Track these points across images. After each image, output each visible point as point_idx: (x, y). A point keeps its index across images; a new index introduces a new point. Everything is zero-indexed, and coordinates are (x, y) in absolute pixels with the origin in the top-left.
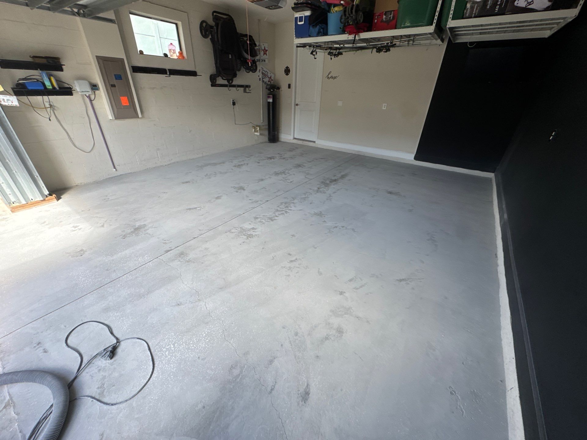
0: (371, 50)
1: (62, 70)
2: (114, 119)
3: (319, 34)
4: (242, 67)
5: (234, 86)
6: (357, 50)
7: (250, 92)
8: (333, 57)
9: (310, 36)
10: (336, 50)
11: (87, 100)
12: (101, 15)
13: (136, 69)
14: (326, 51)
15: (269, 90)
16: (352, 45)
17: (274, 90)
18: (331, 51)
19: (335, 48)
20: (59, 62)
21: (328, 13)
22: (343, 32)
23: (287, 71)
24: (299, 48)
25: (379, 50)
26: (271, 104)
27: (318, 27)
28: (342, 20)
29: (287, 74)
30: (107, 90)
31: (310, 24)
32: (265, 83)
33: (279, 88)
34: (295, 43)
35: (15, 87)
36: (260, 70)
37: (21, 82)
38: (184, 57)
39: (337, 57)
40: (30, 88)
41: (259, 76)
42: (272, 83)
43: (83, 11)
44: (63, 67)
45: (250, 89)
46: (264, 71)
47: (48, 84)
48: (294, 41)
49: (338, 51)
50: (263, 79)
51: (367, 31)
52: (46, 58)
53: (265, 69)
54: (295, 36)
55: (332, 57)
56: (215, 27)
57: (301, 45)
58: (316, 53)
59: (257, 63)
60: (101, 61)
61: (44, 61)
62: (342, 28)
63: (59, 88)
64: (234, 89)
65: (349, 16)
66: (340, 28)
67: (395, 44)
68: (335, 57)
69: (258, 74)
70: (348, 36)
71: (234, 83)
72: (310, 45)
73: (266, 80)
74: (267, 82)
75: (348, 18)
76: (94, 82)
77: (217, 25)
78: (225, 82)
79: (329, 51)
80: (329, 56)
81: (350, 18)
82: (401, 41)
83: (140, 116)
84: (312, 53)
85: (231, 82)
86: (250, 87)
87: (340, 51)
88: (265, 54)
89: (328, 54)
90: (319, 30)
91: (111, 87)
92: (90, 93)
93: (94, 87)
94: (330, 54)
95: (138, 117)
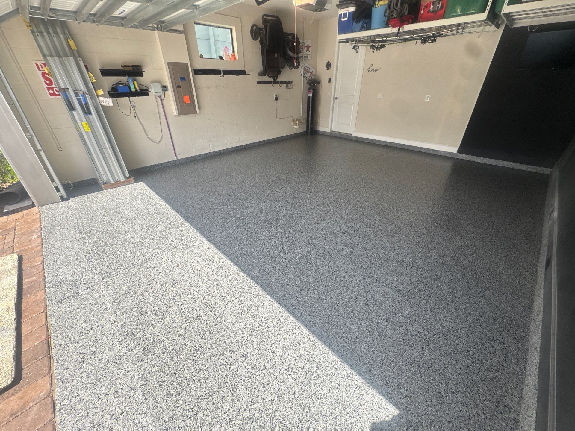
0: (416, 41)
1: (142, 75)
2: (178, 115)
3: (362, 29)
4: (286, 65)
5: (278, 82)
6: (400, 42)
7: (292, 87)
8: (375, 50)
9: (353, 31)
10: (379, 43)
11: (159, 99)
12: (175, 28)
13: (197, 72)
14: (369, 45)
15: (310, 84)
16: (395, 38)
17: (314, 85)
18: (374, 44)
19: (377, 41)
20: (141, 69)
21: (373, 8)
22: (387, 25)
23: (328, 66)
24: (341, 44)
25: (424, 41)
26: (311, 98)
27: (362, 22)
28: (386, 14)
29: (328, 69)
30: (174, 90)
31: (353, 20)
32: (307, 78)
33: (319, 83)
34: (337, 39)
35: (110, 91)
36: (302, 66)
37: (114, 86)
38: (235, 59)
39: (379, 50)
40: (120, 91)
41: (301, 72)
42: (313, 78)
43: (161, 26)
44: (143, 73)
45: (292, 84)
46: (306, 67)
47: (132, 87)
48: (337, 37)
49: (380, 44)
50: (304, 74)
51: (412, 23)
52: (132, 66)
53: (307, 65)
54: (338, 32)
55: (373, 50)
56: (264, 30)
57: (344, 41)
58: (358, 48)
59: (300, 60)
60: (170, 66)
61: (130, 69)
62: (385, 21)
63: (140, 90)
64: (278, 85)
65: (393, 9)
66: (384, 22)
67: (442, 34)
68: (377, 50)
69: (301, 70)
70: (392, 29)
71: (278, 80)
72: (352, 40)
73: (308, 75)
74: (309, 78)
75: (393, 11)
76: (164, 84)
77: (266, 27)
78: (271, 79)
79: (371, 44)
80: (371, 49)
81: (395, 11)
82: (448, 31)
83: (198, 112)
84: (354, 48)
85: (276, 78)
86: (292, 83)
87: (383, 44)
88: (308, 50)
89: (370, 48)
90: (363, 25)
91: (177, 87)
92: (161, 93)
93: (165, 88)
94: (373, 47)
95: (196, 113)
